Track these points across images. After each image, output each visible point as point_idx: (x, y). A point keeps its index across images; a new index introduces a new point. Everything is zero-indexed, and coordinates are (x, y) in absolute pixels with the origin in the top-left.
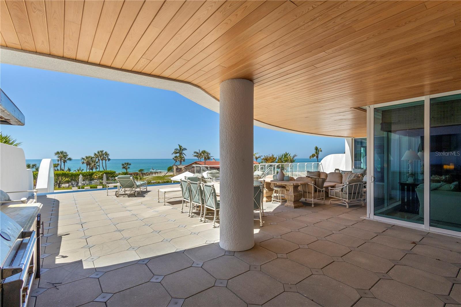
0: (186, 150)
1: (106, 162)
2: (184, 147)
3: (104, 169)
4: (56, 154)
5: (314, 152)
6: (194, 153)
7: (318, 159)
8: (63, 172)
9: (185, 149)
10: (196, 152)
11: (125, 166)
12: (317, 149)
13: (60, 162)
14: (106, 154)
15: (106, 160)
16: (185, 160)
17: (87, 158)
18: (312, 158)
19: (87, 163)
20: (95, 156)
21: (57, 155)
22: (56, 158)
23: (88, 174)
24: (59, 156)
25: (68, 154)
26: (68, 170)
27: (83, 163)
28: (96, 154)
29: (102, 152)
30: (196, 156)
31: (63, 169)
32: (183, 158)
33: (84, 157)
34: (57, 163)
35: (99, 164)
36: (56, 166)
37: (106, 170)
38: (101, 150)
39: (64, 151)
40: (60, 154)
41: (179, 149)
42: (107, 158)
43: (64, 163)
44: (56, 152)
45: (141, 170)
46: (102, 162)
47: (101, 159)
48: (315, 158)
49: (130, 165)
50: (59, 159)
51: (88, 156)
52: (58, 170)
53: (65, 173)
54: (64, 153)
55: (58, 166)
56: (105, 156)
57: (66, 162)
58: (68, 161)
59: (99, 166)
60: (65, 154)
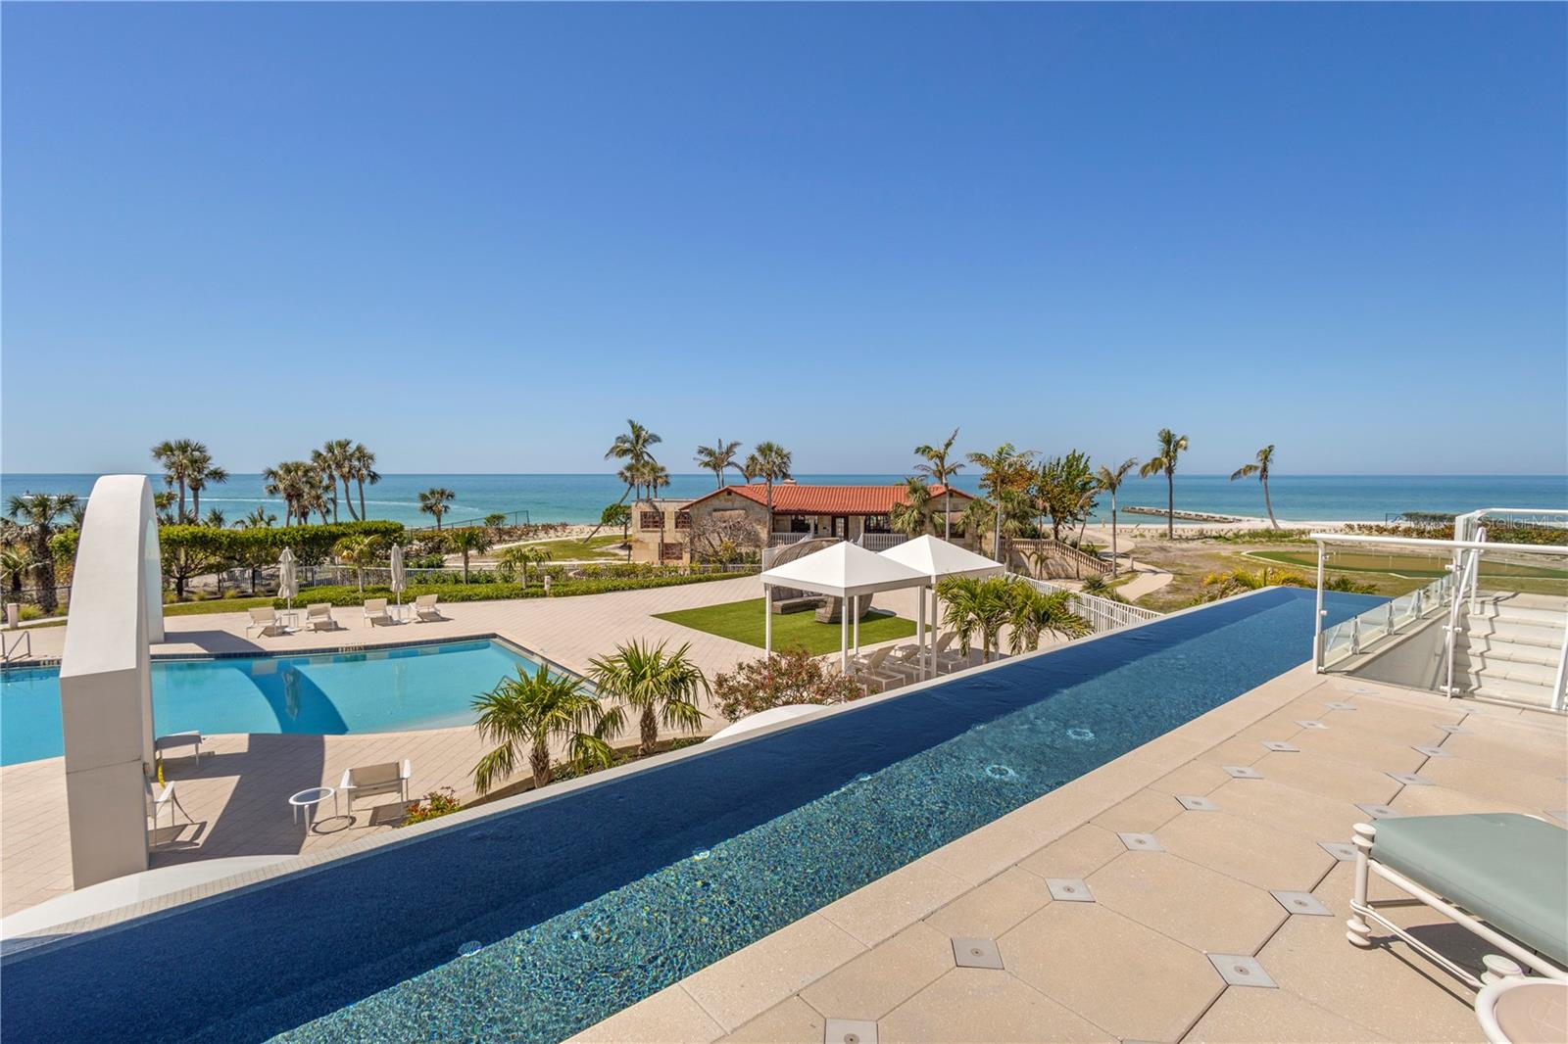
0: (658, 443)
1: (363, 486)
2: (650, 428)
3: (356, 517)
4: (159, 453)
5: (1156, 449)
6: (700, 452)
7: (1170, 478)
8: (192, 529)
9: (656, 439)
10: (707, 449)
11: (433, 501)
12: (1167, 438)
13: (176, 485)
14: (363, 456)
15: (361, 480)
16: (670, 480)
17: (288, 471)
18: (1151, 474)
19: (289, 491)
20: (315, 464)
21: (164, 459)
22: (159, 468)
23: (299, 538)
24: (173, 464)
25: (208, 454)
26: (211, 520)
27: (273, 491)
28: (320, 455)
29: (344, 445)
30: (710, 465)
31: (192, 515)
32: (663, 474)
33: (275, 468)
34: (164, 489)
35: (331, 496)
36: (162, 502)
37: (364, 518)
38: (342, 438)
39: (194, 440)
40: (176, 453)
41: (631, 436)
42: (364, 472)
43: (195, 489)
44: (158, 443)
45: (494, 517)
46: (347, 486)
47: (343, 476)
48: (1162, 472)
49: (452, 496)
50: (172, 472)
51: (290, 460)
52: (170, 520)
53: (204, 536)
54: (193, 451)
55: (170, 504)
56: (357, 463)
57: (204, 489)
58: (210, 484)
59: (334, 501)
60: (196, 453)
